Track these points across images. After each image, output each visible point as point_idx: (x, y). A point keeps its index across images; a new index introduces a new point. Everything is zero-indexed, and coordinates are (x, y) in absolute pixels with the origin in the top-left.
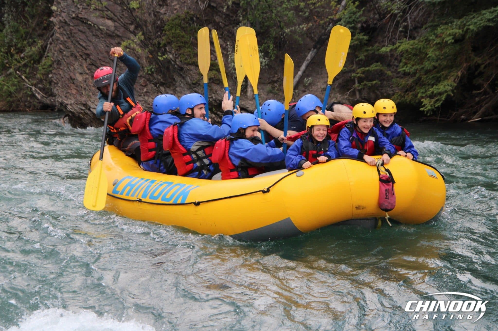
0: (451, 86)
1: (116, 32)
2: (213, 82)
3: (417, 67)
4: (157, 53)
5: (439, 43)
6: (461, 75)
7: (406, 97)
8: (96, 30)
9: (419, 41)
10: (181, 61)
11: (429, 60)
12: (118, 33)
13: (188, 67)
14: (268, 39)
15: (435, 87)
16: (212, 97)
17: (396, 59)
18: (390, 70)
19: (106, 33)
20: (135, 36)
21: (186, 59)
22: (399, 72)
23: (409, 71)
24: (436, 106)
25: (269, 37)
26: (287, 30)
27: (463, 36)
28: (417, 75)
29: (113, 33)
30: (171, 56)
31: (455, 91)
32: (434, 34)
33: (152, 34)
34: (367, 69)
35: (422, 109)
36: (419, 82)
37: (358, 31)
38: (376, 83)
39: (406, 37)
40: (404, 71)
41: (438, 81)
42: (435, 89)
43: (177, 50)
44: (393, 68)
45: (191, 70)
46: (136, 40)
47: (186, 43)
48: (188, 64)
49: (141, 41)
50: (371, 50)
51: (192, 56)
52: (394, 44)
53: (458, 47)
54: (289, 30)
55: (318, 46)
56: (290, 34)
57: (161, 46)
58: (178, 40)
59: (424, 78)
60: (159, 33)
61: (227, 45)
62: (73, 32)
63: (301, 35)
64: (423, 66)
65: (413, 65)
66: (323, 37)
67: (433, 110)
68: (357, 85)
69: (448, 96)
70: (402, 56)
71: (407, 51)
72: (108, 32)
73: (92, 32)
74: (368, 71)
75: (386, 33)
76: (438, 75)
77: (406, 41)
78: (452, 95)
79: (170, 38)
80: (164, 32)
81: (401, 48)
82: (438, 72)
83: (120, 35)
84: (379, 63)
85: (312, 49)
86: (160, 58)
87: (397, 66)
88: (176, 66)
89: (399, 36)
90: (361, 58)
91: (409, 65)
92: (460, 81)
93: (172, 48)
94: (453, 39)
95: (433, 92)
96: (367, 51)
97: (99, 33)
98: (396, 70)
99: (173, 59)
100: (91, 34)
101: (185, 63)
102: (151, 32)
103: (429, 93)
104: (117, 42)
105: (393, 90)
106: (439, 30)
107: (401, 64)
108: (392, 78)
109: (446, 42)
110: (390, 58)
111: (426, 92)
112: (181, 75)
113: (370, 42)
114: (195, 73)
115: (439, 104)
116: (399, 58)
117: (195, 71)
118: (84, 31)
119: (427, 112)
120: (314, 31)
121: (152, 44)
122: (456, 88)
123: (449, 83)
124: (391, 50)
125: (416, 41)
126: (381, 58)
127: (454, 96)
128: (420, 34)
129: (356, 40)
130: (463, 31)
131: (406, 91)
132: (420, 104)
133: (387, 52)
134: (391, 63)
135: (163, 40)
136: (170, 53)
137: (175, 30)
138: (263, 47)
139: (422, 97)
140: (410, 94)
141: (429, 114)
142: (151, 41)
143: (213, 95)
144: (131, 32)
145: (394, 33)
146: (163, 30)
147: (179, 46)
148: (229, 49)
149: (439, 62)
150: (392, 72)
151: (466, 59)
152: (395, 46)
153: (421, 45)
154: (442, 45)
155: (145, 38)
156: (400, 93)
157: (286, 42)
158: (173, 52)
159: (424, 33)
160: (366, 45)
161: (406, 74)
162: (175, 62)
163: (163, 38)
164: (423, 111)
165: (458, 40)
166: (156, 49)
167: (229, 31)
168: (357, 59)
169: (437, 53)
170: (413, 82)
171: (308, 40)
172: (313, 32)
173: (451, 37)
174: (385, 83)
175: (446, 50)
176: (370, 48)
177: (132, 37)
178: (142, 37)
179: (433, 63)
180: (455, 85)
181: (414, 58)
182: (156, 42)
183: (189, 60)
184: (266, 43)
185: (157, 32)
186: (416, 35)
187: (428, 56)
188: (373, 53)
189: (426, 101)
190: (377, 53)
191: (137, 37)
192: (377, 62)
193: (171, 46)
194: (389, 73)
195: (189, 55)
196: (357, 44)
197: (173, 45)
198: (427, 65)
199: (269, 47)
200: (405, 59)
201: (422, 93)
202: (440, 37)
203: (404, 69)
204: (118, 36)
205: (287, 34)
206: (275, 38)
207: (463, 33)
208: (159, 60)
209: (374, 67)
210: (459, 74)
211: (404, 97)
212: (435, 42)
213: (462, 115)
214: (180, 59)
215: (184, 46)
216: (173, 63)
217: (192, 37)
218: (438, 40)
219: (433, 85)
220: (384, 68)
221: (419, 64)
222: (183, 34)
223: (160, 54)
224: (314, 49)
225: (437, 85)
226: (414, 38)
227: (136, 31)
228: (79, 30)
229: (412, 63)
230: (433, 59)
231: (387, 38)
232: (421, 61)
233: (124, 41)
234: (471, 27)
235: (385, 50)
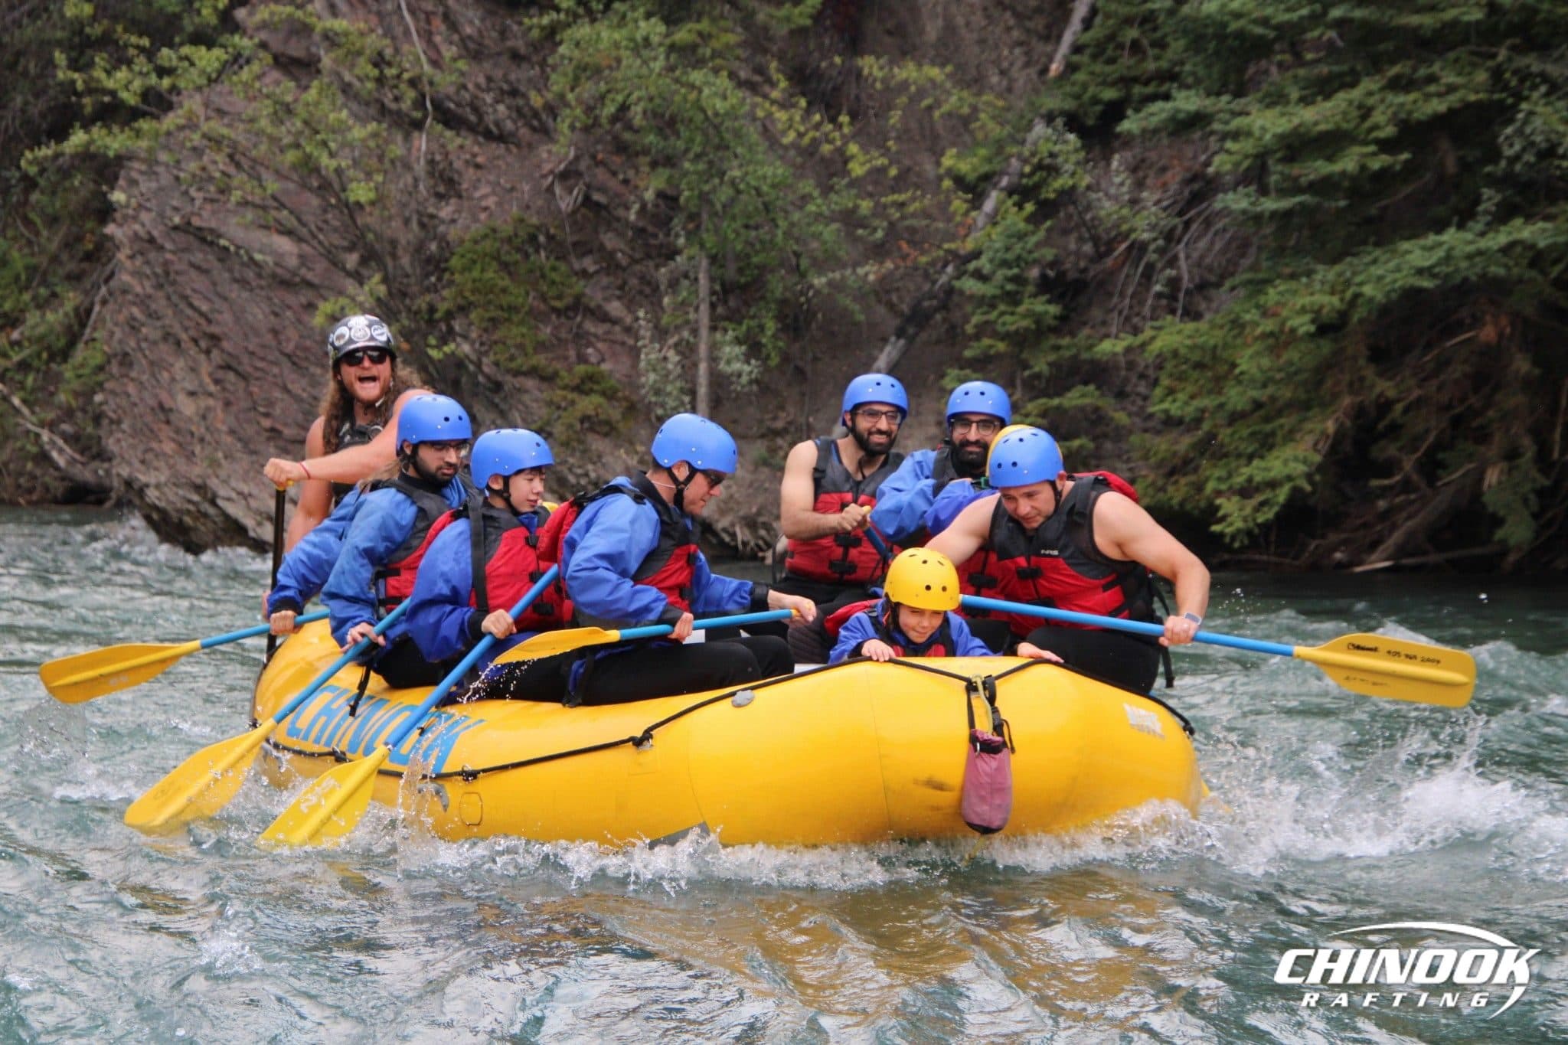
0: (1305, 462)
1: (303, 271)
2: (592, 430)
3: (1207, 402)
4: (425, 337)
5: (1271, 334)
6: (1337, 433)
7: (1171, 489)
8: (243, 264)
9: (1213, 326)
10: (497, 364)
11: (1240, 382)
12: (310, 276)
13: (519, 381)
14: (762, 304)
15: (1256, 462)
16: (586, 475)
17: (1142, 376)
18: (1124, 409)
19: (274, 276)
20: (361, 284)
21: (512, 358)
22: (1151, 416)
23: (1179, 413)
24: (1260, 520)
25: (763, 298)
26: (819, 281)
27: (1344, 316)
28: (1206, 426)
29: (295, 274)
30: (466, 348)
31: (1317, 478)
32: (1258, 306)
33: (413, 280)
34: (1056, 401)
35: (1216, 528)
36: (1208, 447)
37: (1031, 289)
38: (1081, 447)
39: (1173, 312)
40: (1166, 412)
41: (1266, 444)
42: (1256, 470)
43: (486, 330)
44: (1133, 403)
45: (526, 391)
46: (361, 298)
47: (512, 309)
48: (517, 373)
49: (379, 300)
50: (1068, 347)
51: (530, 350)
52: (1136, 331)
53: (1326, 347)
54: (824, 280)
55: (911, 330)
56: (826, 291)
57: (438, 315)
58: (490, 302)
59: (1224, 434)
60: (433, 279)
61: (637, 319)
62: (172, 268)
63: (860, 296)
64: (1222, 399)
65: (1192, 397)
66: (926, 304)
67: (1249, 533)
69: (1296, 491)
70: (1160, 367)
71: (1175, 354)
72: (279, 271)
73: (230, 270)
74: (1058, 408)
75: (1115, 300)
76: (1268, 428)
77: (1172, 324)
78: (1308, 488)
79: (467, 294)
80: (447, 276)
81: (1157, 346)
82: (1267, 420)
83: (316, 281)
84: (1091, 387)
85: (893, 339)
86: (435, 354)
87: (1145, 398)
88: (481, 378)
89: (1154, 309)
90: (1037, 369)
91: (1181, 396)
92: (1334, 449)
93: (471, 324)
94: (1313, 321)
95: (1250, 480)
96: (1057, 348)
97: (250, 275)
98: (1142, 408)
99: (474, 357)
100: (226, 275)
101: (508, 371)
102: (407, 276)
103: (1239, 480)
104: (303, 300)
105: (1131, 470)
106: (1272, 295)
107: (1158, 392)
108: (1131, 432)
109: (1293, 330)
110: (1123, 373)
111: (1230, 476)
112: (496, 406)
113: (1065, 324)
114: (536, 400)
115: (1267, 515)
116: (1151, 372)
117: (537, 393)
118: (204, 266)
119: (1233, 537)
120: (900, 284)
121: (409, 310)
122: (1320, 468)
123: (1301, 454)
124: (1129, 350)
125: (1203, 325)
126: (1097, 373)
127: (1313, 493)
128: (1214, 305)
129: (1024, 316)
130: (1342, 300)
131: (1172, 473)
132: (1211, 513)
133: (1115, 354)
134: (1128, 389)
135: (444, 299)
136: (465, 337)
137: (483, 270)
138: (744, 328)
139: (1219, 493)
140: (1183, 481)
141: (1237, 545)
142: (408, 301)
143: (590, 467)
144: (349, 274)
145: (1138, 297)
146: (445, 270)
147: (492, 320)
148: (642, 332)
149: (1270, 390)
150: (1130, 415)
151: (1351, 384)
152: (1141, 338)
153: (1216, 337)
154: (1279, 341)
155: (390, 293)
156: (1150, 479)
157: (815, 314)
158: (474, 335)
159: (1228, 302)
160: (1056, 331)
161: (1171, 422)
162: (479, 365)
163: (446, 293)
164: (1222, 535)
165: (1327, 328)
166: (423, 325)
167: (643, 279)
168: (1027, 373)
169: (1266, 362)
170: (1194, 446)
171: (882, 310)
172: (898, 289)
173: (1307, 317)
174: (1108, 445)
175: (1292, 355)
176: (1066, 341)
177: (351, 286)
178: (382, 290)
179: (1255, 394)
180: (1317, 458)
181: (1195, 374)
182: (424, 306)
183: (519, 361)
184: (753, 317)
185: (427, 275)
186: (1203, 306)
187: (1237, 371)
188: (1075, 357)
189: (1228, 506)
190: (1085, 356)
191: (366, 288)
192: (1086, 383)
193: (467, 316)
194: (1121, 418)
195: (521, 347)
196: (1027, 329)
197: (473, 316)
198: (1236, 397)
199: (762, 328)
200: (1171, 375)
201: (1220, 479)
202: (1275, 315)
203: (1165, 405)
204: (309, 284)
205: (818, 292)
206: (783, 303)
207: (1343, 307)
208: (430, 358)
209: (1078, 397)
210: (1330, 426)
211: (1163, 489)
212: (1259, 331)
213: (1335, 550)
214: (492, 357)
215: (508, 320)
216: (472, 368)
217: (532, 294)
218: (1268, 325)
219: (1250, 458)
220: (1107, 404)
221: (1210, 392)
222: (506, 282)
223: (432, 341)
224: (899, 337)
225: (1262, 457)
226: (1197, 316)
227: (365, 272)
228: (192, 265)
229: (1191, 388)
230: (1253, 380)
231: (1115, 314)
232: (1217, 385)
233: (325, 299)
234: (1368, 290)
235: (1110, 347)
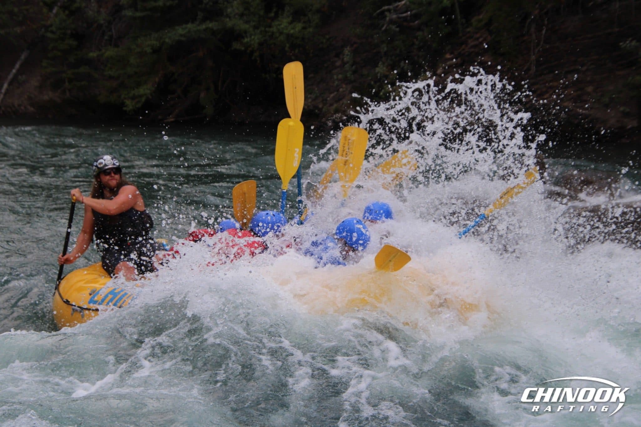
0: (150, 90)
3: (121, 72)
5: (139, 52)
6: (159, 81)
9: (123, 49)
11: (131, 66)
15: (136, 90)
17: (102, 64)
18: (97, 73)
22: (105, 75)
23: (113, 75)
24: (137, 106)
27: (160, 48)
28: (121, 79)
31: (153, 94)
32: (135, 44)
35: (125, 109)
36: (122, 85)
37: (68, 37)
39: (111, 45)
40: (109, 74)
41: (138, 85)
42: (136, 92)
44: (100, 71)
50: (80, 54)
52: (100, 50)
53: (155, 56)
55: (31, 48)
56: (4, 35)
59: (127, 81)
63: (15, 37)
64: (126, 71)
65: (117, 70)
66: (36, 40)
67: (134, 110)
68: (67, 84)
69: (147, 98)
70: (107, 61)
71: (112, 57)
74: (77, 72)
75: (94, 41)
76: (139, 80)
77: (111, 48)
78: (150, 97)
81: (106, 55)
82: (139, 77)
84: (87, 67)
85: (26, 50)
87: (103, 70)
89: (105, 44)
90: (70, 61)
91: (114, 70)
92: (158, 86)
94: (151, 49)
95: (134, 95)
96: (76, 55)
98: (102, 73)
103: (131, 95)
106: (139, 41)
107: (107, 68)
108: (99, 80)
109: (146, 51)
110: (96, 62)
111: (128, 93)
113: (79, 47)
115: (139, 105)
116: (105, 63)
119: (130, 111)
122: (154, 92)
123: (149, 88)
124: (98, 56)
125: (120, 49)
126: (89, 62)
127: (152, 99)
128: (123, 43)
129: (66, 45)
130: (160, 43)
132: (123, 104)
133: (94, 57)
134: (98, 67)
139: (125, 98)
141: (130, 114)
145: (100, 40)
149: (139, 69)
150: (99, 75)
151: (163, 67)
152: (101, 52)
153: (123, 53)
154: (142, 54)
159: (127, 42)
160: (76, 49)
161: (111, 78)
165: (156, 51)
168: (67, 62)
169: (138, 60)
170: (117, 84)
171: (22, 41)
172: (27, 35)
174: (92, 84)
175: (146, 59)
179: (135, 70)
180: (153, 89)
181: (118, 64)
186: (120, 43)
187: (130, 63)
188: (82, 57)
189: (128, 102)
190: (85, 57)
192: (85, 65)
194: (96, 76)
196: (67, 49)
198: (130, 71)
200: (111, 64)
201: (125, 94)
202: (140, 47)
203: (109, 72)
205: (2, 35)
207: (160, 45)
209: (83, 69)
210: (157, 80)
212: (136, 51)
218: (139, 50)
219: (134, 88)
220: (92, 71)
221: (122, 69)
224: (28, 50)
225: (137, 88)
226: (118, 46)
229: (116, 68)
230: (134, 66)
231: (94, 45)
232: (124, 67)
234: (167, 40)
235: (93, 55)
